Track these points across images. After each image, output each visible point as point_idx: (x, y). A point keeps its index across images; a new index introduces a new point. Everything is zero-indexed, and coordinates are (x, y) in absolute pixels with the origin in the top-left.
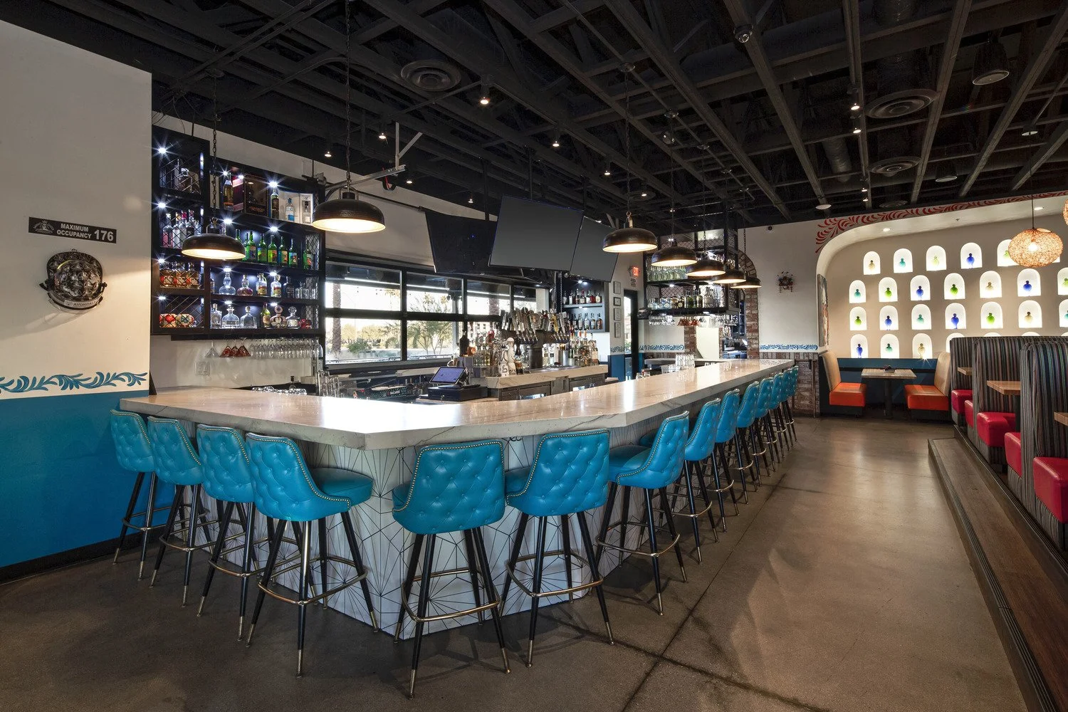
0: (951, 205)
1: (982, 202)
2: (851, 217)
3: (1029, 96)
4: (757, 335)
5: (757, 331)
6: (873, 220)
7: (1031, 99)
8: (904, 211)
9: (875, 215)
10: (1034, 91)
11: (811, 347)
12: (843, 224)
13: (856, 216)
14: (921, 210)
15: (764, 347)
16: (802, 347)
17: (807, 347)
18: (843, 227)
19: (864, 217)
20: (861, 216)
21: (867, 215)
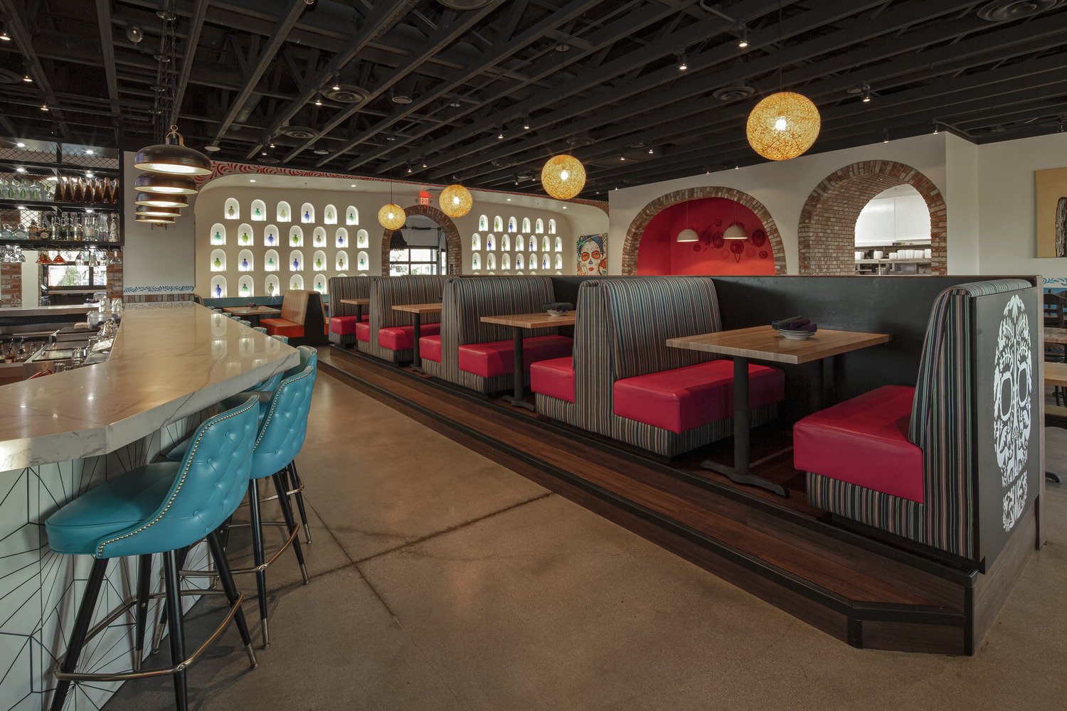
0: (309, 171)
1: (328, 174)
2: (230, 163)
3: (406, 117)
4: (120, 275)
5: (121, 271)
6: (249, 170)
7: (406, 120)
8: (275, 168)
9: (252, 166)
10: (411, 116)
11: (187, 288)
12: (222, 167)
13: (234, 164)
14: (287, 170)
15: (130, 289)
16: (176, 288)
17: (182, 289)
18: (222, 172)
19: (241, 166)
20: (239, 164)
21: (244, 165)
